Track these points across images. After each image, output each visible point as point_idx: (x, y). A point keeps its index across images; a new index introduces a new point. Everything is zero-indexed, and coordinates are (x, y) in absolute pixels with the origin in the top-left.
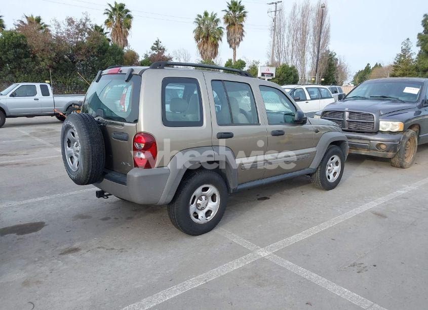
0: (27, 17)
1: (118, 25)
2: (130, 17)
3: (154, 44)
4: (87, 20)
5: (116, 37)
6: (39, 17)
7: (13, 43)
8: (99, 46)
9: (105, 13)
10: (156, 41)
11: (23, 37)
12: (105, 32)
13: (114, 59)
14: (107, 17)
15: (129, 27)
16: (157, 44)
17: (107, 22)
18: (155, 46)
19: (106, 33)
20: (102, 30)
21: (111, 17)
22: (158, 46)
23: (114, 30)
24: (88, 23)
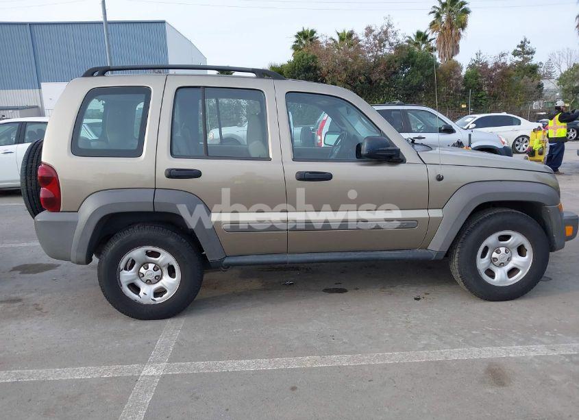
0: (338, 34)
1: (448, 26)
2: (466, 12)
3: (518, 46)
4: (389, 26)
5: (442, 43)
6: (352, 31)
7: (303, 66)
8: (403, 58)
9: (431, 13)
10: (522, 42)
11: (314, 58)
12: (429, 38)
13: (422, 74)
14: (432, 18)
15: (463, 26)
16: (522, 46)
17: (433, 25)
18: (520, 49)
19: (431, 40)
20: (426, 37)
21: (438, 16)
22: (523, 49)
23: (441, 34)
24: (390, 30)
